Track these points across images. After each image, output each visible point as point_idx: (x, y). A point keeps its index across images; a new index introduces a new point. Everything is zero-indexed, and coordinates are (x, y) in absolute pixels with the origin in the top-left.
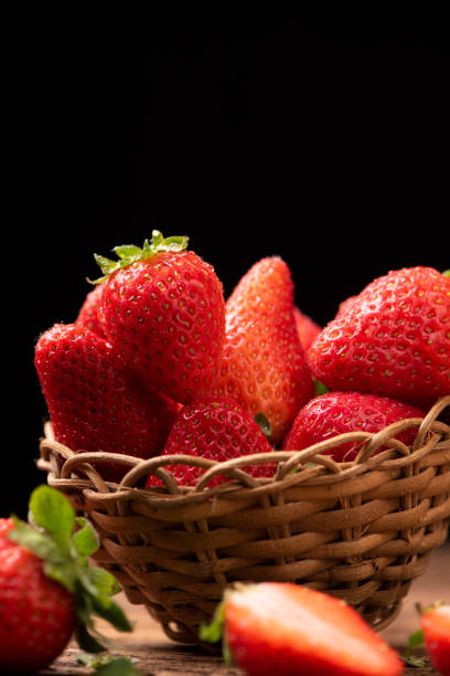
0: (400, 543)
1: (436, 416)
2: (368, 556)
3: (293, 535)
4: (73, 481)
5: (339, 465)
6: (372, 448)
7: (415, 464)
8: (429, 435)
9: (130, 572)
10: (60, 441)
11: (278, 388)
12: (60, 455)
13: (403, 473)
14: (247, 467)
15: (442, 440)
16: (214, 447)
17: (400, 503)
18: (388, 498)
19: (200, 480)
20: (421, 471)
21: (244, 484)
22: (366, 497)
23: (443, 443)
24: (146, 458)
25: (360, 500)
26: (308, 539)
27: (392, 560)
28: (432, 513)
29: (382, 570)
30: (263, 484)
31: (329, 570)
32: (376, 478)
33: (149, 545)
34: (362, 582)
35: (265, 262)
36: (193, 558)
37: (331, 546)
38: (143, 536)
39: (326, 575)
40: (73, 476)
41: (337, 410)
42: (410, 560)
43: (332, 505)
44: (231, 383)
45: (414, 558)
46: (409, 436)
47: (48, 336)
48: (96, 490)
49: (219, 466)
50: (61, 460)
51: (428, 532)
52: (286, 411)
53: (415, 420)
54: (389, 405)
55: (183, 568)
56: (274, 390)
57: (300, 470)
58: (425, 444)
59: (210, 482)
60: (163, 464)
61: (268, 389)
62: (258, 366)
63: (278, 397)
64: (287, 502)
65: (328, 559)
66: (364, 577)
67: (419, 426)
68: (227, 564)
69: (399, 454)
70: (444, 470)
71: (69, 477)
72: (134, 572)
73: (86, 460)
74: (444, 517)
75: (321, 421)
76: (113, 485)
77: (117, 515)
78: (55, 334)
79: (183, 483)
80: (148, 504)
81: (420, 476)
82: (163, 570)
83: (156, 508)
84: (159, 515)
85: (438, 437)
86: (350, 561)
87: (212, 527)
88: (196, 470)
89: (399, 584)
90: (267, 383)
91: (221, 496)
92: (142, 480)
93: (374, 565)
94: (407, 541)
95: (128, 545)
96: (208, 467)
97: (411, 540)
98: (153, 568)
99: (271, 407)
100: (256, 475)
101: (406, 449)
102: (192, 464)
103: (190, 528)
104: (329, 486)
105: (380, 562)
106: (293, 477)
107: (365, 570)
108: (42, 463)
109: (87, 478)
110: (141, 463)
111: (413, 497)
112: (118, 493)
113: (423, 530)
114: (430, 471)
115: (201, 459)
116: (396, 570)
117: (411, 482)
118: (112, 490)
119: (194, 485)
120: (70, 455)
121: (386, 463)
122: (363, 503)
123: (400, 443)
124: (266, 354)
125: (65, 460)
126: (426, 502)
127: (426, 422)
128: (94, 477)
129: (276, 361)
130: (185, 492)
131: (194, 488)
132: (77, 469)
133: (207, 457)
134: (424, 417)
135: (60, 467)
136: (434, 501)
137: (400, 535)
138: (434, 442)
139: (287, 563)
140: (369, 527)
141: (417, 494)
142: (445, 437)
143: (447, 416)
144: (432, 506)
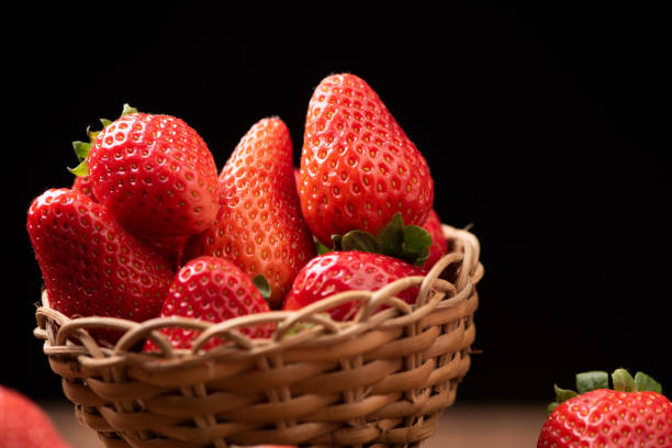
0: (404, 405)
1: (438, 273)
2: (371, 418)
3: (293, 397)
4: (68, 347)
5: (337, 325)
6: (371, 307)
7: (417, 322)
8: (431, 293)
9: (128, 440)
10: (55, 309)
11: (277, 250)
12: (55, 322)
13: (405, 332)
14: (244, 329)
15: (446, 298)
16: (211, 310)
17: (403, 363)
18: (390, 358)
19: (194, 343)
20: (424, 330)
21: (241, 347)
22: (368, 357)
23: (446, 301)
24: (139, 320)
25: (360, 360)
26: (308, 402)
27: (395, 423)
28: (436, 374)
29: (387, 432)
30: (260, 345)
31: (332, 433)
32: (376, 339)
33: (146, 411)
34: (368, 445)
35: (264, 122)
36: (191, 424)
37: (332, 409)
38: (141, 403)
39: (330, 439)
40: (69, 343)
41: (336, 268)
42: (416, 421)
43: (333, 366)
44: (229, 244)
45: (420, 420)
46: (411, 294)
47: (41, 201)
48: (90, 356)
49: (214, 328)
50: (56, 326)
51: (433, 393)
52: (286, 272)
53: (416, 279)
54: (391, 263)
55: (181, 434)
56: (273, 250)
57: (297, 331)
58: (427, 302)
59: (205, 345)
60: (158, 327)
61: (267, 250)
62: (256, 227)
63: (277, 257)
64: (286, 363)
65: (330, 422)
66: (369, 439)
67: (420, 284)
68: (226, 428)
69: (401, 313)
70: (449, 329)
71: (64, 344)
72: (133, 439)
73: (81, 326)
74: (453, 376)
75: (320, 279)
76: (108, 351)
77: (112, 381)
78: (49, 197)
79: (179, 347)
80: (143, 369)
81: (422, 335)
82: (163, 437)
83: (151, 373)
84: (156, 381)
85: (442, 295)
86: (352, 423)
87: (210, 390)
88: (192, 333)
89: (406, 446)
90: (266, 243)
91: (219, 360)
92: (140, 343)
93: (377, 427)
94: (412, 402)
95: (125, 412)
96: (201, 330)
97: (415, 400)
98: (152, 435)
99: (271, 269)
100: (254, 337)
101: (408, 307)
102: (188, 327)
103: (187, 393)
104: (328, 346)
105: (385, 424)
106: (291, 338)
107: (368, 433)
108: (38, 331)
109: (81, 344)
110: (135, 327)
111: (416, 356)
112: (114, 359)
113: (428, 391)
114: (434, 331)
115: (197, 322)
116: (402, 433)
117: (414, 341)
118: (106, 356)
119: (188, 347)
120: (65, 321)
121: (387, 323)
122: (365, 363)
123: (400, 302)
124: (265, 214)
125: (59, 326)
126: (430, 362)
127: (428, 280)
128: (89, 343)
129: (275, 221)
130: (180, 356)
131: (188, 352)
132: (71, 335)
133: (204, 319)
134: (425, 274)
135: (55, 332)
136: (439, 361)
137: (404, 396)
138: (436, 301)
139: (288, 426)
140: (372, 388)
141: (420, 354)
142: (448, 295)
143: (451, 273)
144: (438, 366)
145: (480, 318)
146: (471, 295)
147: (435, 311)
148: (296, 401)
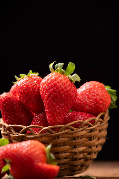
0: (90, 149)
1: (99, 117)
2: (82, 152)
3: (63, 146)
5: (75, 129)
6: (83, 124)
7: (94, 129)
8: (98, 122)
10: (5, 122)
13: (91, 131)
15: (101, 123)
17: (90, 139)
18: (87, 137)
19: (40, 131)
20: (96, 130)
21: (51, 133)
22: (82, 137)
23: (101, 124)
24: (26, 126)
25: (80, 138)
26: (67, 147)
27: (88, 153)
28: (98, 142)
29: (86, 156)
30: (56, 133)
31: (72, 155)
32: (84, 132)
34: (80, 159)
37: (73, 149)
39: (71, 157)
42: (92, 154)
43: (73, 139)
45: (93, 153)
46: (93, 122)
48: (14, 134)
49: (44, 128)
50: (5, 127)
51: (97, 147)
53: (94, 118)
58: (97, 124)
59: (42, 132)
60: (31, 127)
64: (62, 138)
65: (72, 153)
66: (81, 157)
67: (95, 119)
69: (90, 126)
70: (101, 131)
71: (7, 131)
73: (11, 127)
74: (101, 143)
76: (18, 133)
77: (19, 141)
80: (27, 138)
81: (95, 132)
83: (29, 139)
85: (100, 123)
86: (77, 153)
88: (39, 129)
89: (90, 160)
91: (45, 136)
92: (25, 132)
93: (83, 154)
94: (92, 149)
96: (42, 128)
97: (93, 148)
100: (54, 131)
101: (92, 125)
104: (72, 134)
105: (85, 154)
109: (11, 131)
111: (93, 137)
112: (19, 135)
113: (96, 146)
114: (98, 131)
115: (41, 126)
116: (89, 156)
117: (93, 133)
119: (38, 133)
120: (7, 126)
121: (87, 128)
122: (81, 139)
123: (90, 124)
126: (97, 139)
127: (97, 118)
128: (13, 131)
130: (36, 135)
131: (38, 134)
132: (9, 129)
135: (4, 129)
137: (90, 147)
138: (99, 124)
139: (62, 153)
140: (82, 145)
141: (95, 137)
142: (101, 122)
143: (102, 117)
144: (98, 140)
145: (108, 129)
146: (106, 124)
147: (98, 126)
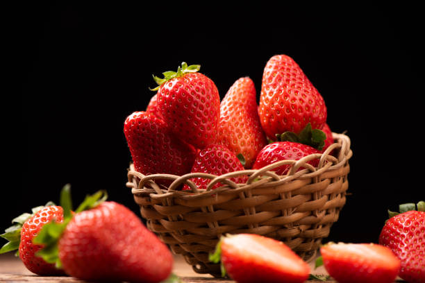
0: (312, 218)
1: (329, 152)
2: (295, 224)
3: (257, 212)
4: (144, 189)
5: (279, 177)
6: (296, 168)
7: (319, 176)
8: (326, 161)
10: (138, 171)
11: (249, 142)
12: (138, 177)
13: (312, 180)
14: (232, 178)
15: (333, 165)
17: (311, 196)
18: (305, 194)
19: (208, 186)
20: (322, 180)
21: (231, 187)
22: (294, 193)
24: (180, 176)
25: (290, 194)
26: (264, 215)
27: (309, 227)
28: (328, 204)
29: (304, 232)
30: (240, 186)
31: (276, 231)
32: (298, 184)
33: (183, 220)
34: (294, 238)
35: (242, 80)
36: (206, 226)
37: (276, 219)
38: (181, 216)
40: (144, 187)
41: (279, 149)
42: (318, 227)
43: (276, 197)
44: (225, 139)
45: (320, 227)
46: (315, 162)
47: (131, 117)
48: (156, 193)
49: (217, 178)
50: (138, 179)
51: (327, 213)
52: (253, 153)
53: (318, 155)
54: (305, 148)
56: (246, 142)
57: (259, 179)
58: (323, 166)
59: (213, 187)
60: (190, 178)
61: (243, 141)
62: (238, 131)
63: (249, 145)
64: (253, 195)
65: (275, 226)
66: (294, 235)
67: (320, 157)
69: (310, 171)
70: (335, 180)
71: (142, 188)
72: (177, 236)
73: (151, 178)
74: (337, 205)
76: (165, 191)
77: (167, 205)
78: (135, 116)
79: (200, 188)
80: (182, 199)
81: (321, 183)
83: (187, 201)
84: (189, 205)
85: (331, 163)
86: (286, 226)
87: (216, 209)
90: (243, 138)
91: (220, 193)
92: (181, 186)
93: (299, 229)
94: (316, 216)
95: (173, 221)
96: (212, 178)
97: (318, 216)
98: (186, 233)
99: (245, 151)
100: (237, 182)
101: (314, 168)
102: (205, 178)
103: (204, 210)
104: (274, 187)
105: (303, 227)
106: (256, 183)
107: (294, 231)
108: (129, 183)
109: (151, 188)
110: (178, 178)
111: (318, 193)
112: (167, 194)
113: (324, 212)
114: (327, 181)
115: (210, 175)
116: (311, 232)
117: (317, 185)
118: (164, 193)
119: (205, 188)
120: (143, 177)
121: (304, 176)
122: (292, 196)
123: (310, 166)
124: (243, 124)
125: (140, 180)
126: (325, 197)
127: (324, 156)
128: (155, 187)
130: (201, 192)
131: (205, 190)
132: (146, 184)
133: (213, 174)
134: (323, 153)
135: (138, 184)
136: (330, 197)
137: (312, 213)
138: (328, 166)
139: (254, 227)
140: (296, 209)
141: (320, 192)
142: (334, 163)
143: (336, 152)
144: (329, 199)
145: (351, 177)
146: (345, 165)
147: (327, 171)
148: (258, 214)
